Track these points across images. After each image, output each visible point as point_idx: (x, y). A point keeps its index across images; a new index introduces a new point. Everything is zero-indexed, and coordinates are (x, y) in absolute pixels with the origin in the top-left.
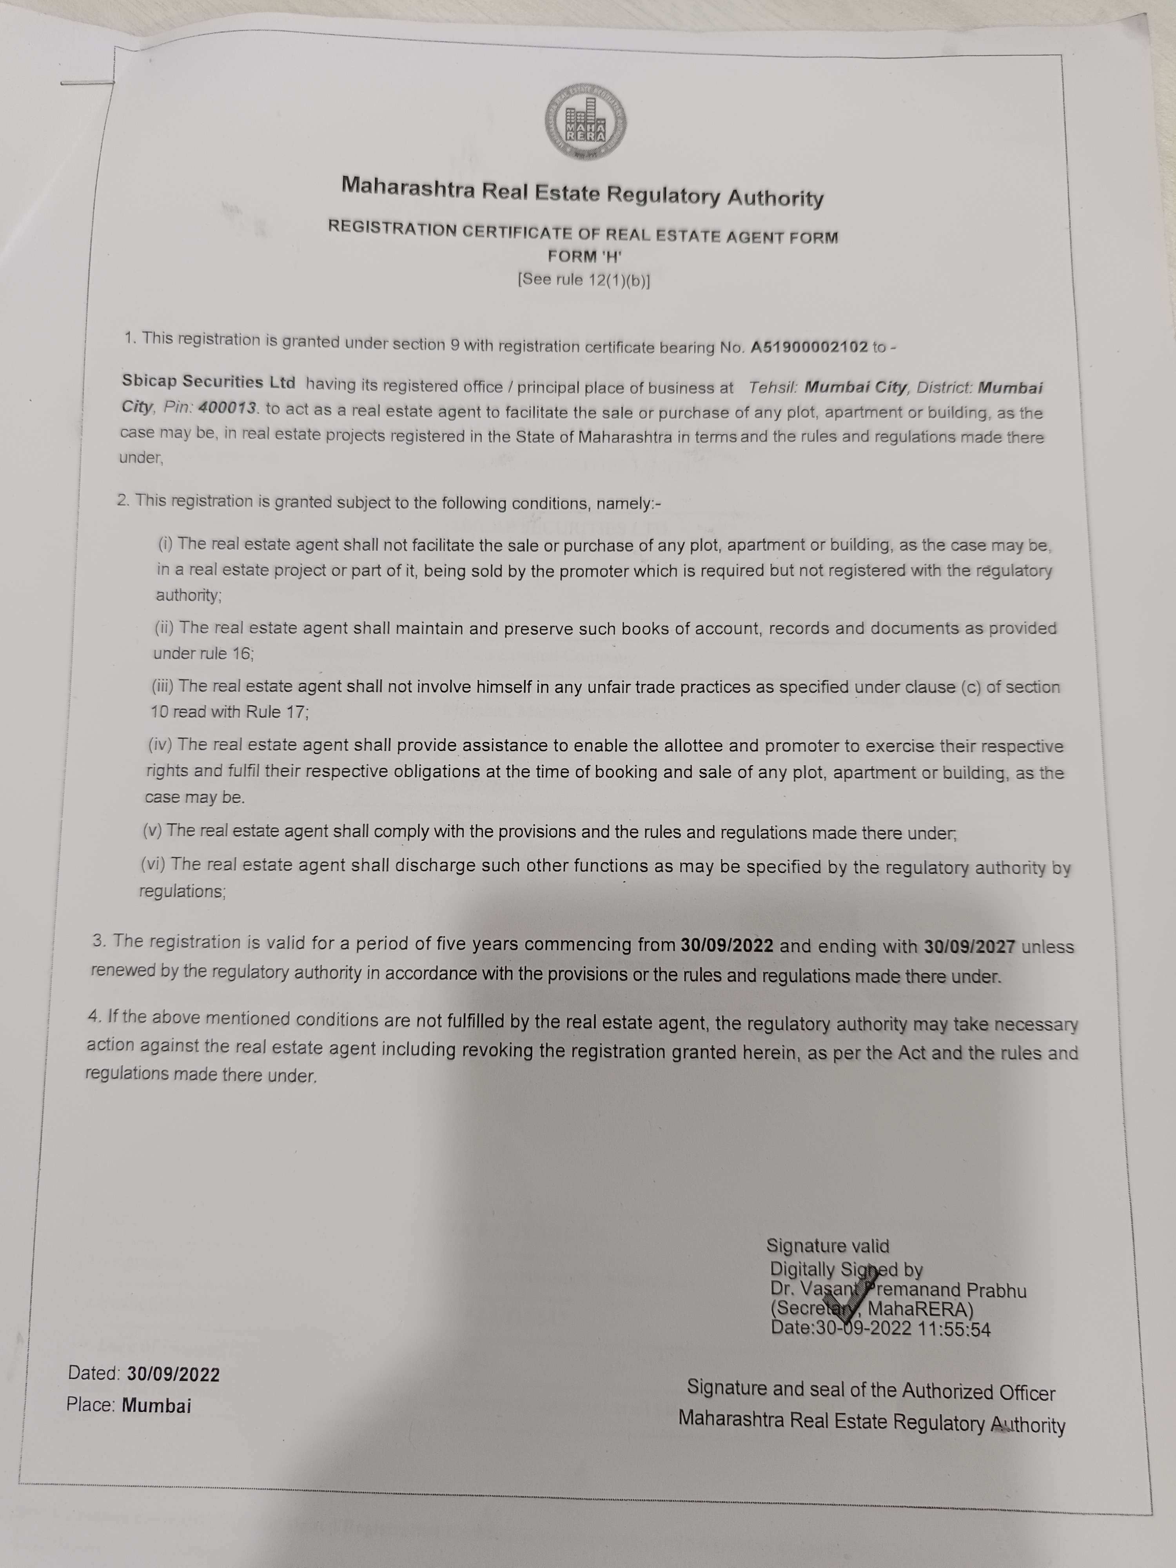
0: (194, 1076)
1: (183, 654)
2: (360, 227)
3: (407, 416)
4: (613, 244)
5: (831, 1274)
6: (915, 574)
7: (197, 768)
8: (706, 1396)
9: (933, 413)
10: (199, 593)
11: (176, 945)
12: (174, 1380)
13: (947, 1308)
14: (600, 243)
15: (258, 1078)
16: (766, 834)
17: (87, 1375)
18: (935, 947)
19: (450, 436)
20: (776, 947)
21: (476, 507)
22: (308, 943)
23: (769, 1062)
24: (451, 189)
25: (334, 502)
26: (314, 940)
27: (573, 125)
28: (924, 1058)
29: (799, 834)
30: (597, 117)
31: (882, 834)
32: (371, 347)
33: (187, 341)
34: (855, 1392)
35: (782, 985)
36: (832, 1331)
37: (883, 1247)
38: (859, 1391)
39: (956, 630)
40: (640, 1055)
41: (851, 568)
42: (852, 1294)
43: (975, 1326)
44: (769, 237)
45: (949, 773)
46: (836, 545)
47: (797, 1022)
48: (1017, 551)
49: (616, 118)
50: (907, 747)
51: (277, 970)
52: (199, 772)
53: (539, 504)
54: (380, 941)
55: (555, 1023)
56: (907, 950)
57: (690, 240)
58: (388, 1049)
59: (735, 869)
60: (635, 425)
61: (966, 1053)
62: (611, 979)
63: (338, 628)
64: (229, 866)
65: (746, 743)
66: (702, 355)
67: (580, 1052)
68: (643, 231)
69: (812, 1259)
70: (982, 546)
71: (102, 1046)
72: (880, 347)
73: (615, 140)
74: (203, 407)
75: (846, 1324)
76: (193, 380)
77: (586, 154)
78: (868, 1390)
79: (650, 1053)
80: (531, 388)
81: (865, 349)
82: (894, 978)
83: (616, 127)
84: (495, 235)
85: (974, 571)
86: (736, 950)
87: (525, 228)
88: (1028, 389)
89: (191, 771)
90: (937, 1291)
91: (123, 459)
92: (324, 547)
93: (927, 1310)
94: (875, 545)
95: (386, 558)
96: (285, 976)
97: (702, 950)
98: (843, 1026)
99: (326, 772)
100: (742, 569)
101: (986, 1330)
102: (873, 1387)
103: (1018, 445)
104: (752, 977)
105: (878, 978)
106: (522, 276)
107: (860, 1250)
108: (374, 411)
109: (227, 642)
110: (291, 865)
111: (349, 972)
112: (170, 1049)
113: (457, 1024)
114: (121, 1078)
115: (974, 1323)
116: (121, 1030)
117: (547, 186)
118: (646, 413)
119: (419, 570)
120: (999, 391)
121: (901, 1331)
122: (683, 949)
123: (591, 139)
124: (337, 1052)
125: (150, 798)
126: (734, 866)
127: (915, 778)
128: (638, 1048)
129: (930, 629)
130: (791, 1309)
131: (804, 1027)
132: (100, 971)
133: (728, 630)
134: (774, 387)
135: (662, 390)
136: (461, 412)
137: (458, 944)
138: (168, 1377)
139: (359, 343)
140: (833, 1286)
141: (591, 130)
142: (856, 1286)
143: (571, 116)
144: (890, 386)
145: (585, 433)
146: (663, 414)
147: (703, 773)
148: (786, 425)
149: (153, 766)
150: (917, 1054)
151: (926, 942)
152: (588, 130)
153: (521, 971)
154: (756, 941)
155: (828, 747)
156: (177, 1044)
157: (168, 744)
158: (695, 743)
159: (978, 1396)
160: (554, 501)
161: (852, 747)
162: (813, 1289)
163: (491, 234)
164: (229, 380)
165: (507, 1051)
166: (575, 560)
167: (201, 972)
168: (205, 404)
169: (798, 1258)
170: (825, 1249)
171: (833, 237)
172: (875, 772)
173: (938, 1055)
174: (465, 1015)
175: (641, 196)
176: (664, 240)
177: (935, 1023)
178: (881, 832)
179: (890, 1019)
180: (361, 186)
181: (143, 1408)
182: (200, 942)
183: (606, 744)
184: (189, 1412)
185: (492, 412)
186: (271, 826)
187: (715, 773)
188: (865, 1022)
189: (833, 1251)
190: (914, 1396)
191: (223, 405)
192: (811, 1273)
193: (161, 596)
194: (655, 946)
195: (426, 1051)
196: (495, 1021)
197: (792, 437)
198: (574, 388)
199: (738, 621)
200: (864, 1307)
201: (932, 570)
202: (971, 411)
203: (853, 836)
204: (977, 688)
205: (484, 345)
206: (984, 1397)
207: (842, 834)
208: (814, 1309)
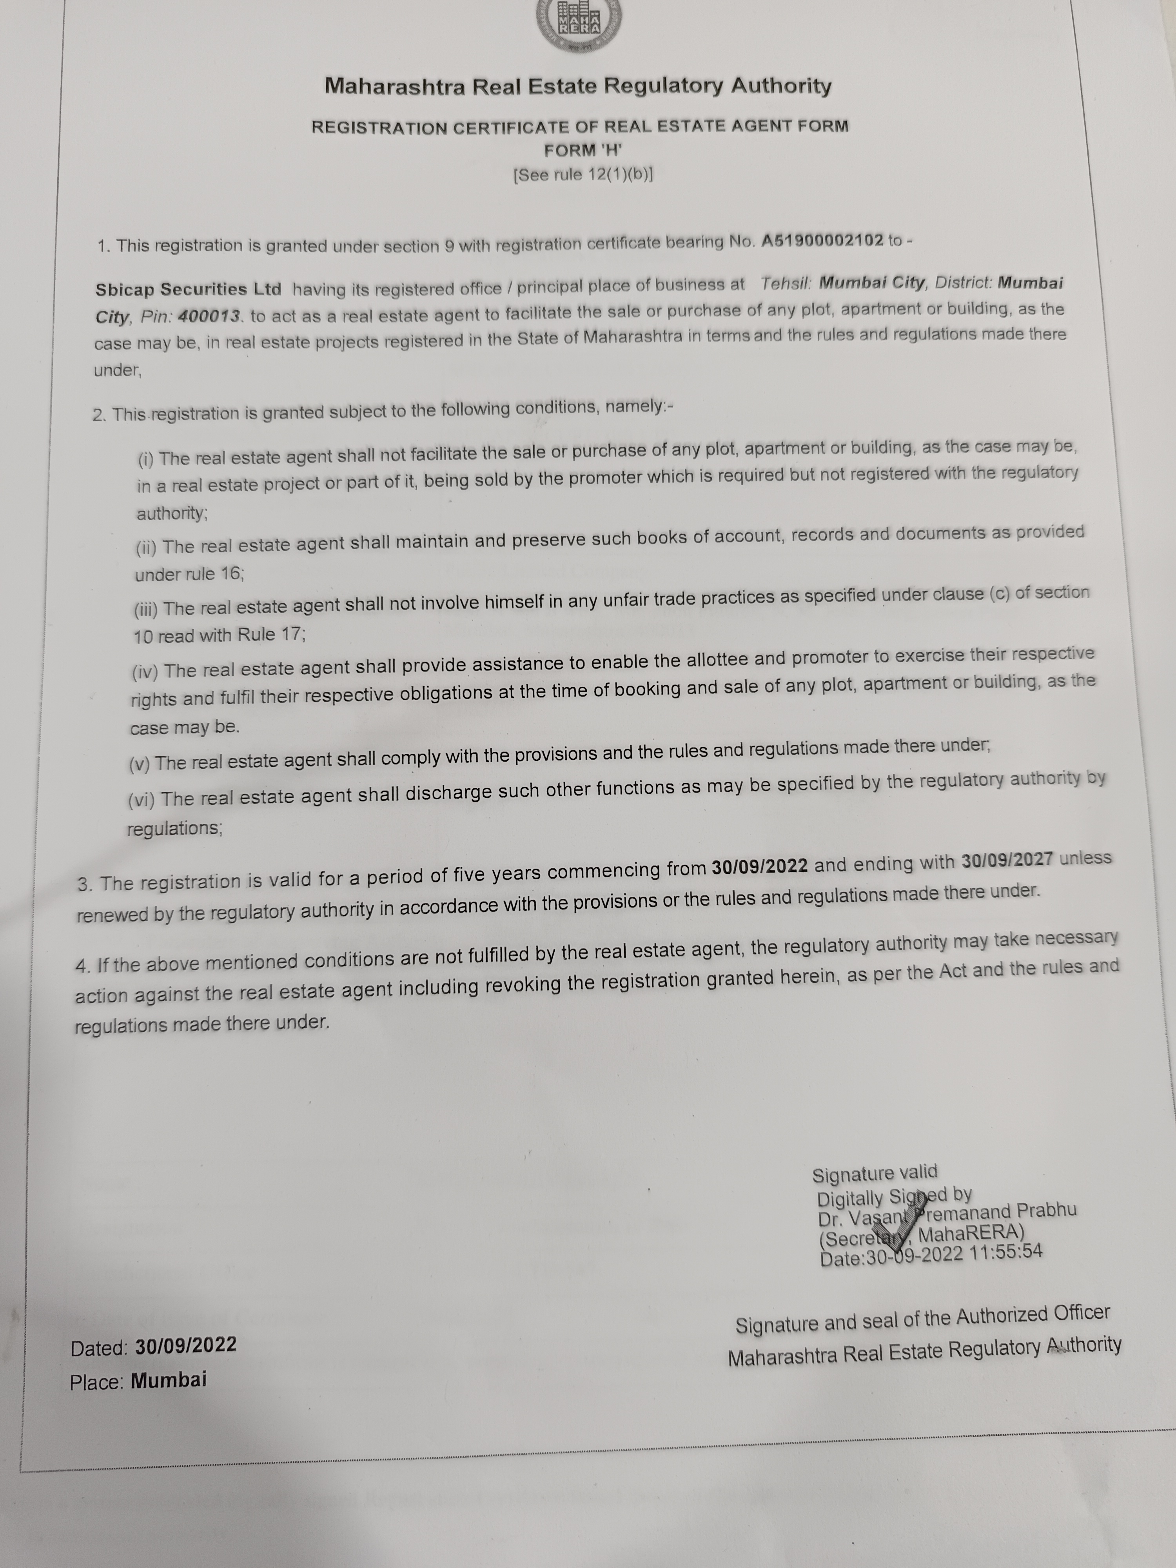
0: (195, 1026)
1: (167, 575)
2: (345, 128)
3: (401, 321)
4: (613, 137)
5: (879, 1203)
6: (939, 477)
7: (186, 696)
8: (755, 1335)
9: (953, 309)
10: (183, 511)
11: (169, 886)
12: (187, 1351)
13: (998, 1231)
14: (599, 136)
15: (265, 1026)
16: (796, 750)
17: (91, 1350)
18: (973, 861)
19: (448, 341)
20: (810, 867)
21: (477, 413)
22: (315, 879)
23: (807, 987)
24: (441, 88)
25: (327, 412)
26: (321, 876)
27: (566, 18)
28: (965, 976)
29: (830, 749)
30: (590, 9)
31: (915, 747)
32: (360, 251)
33: (164, 248)
34: (909, 1322)
35: (819, 906)
36: (882, 1260)
37: (931, 1172)
38: (912, 1320)
39: (983, 534)
40: (674, 983)
41: (873, 472)
42: (902, 1221)
43: (1027, 1247)
44: (776, 125)
45: (981, 683)
46: (857, 448)
47: (835, 943)
48: (1042, 451)
49: (611, 9)
50: (937, 656)
51: (282, 909)
52: (189, 700)
53: (544, 408)
54: (392, 875)
55: (582, 954)
56: (944, 865)
57: (693, 130)
58: (405, 989)
59: (765, 788)
60: (643, 323)
61: (1007, 970)
62: (640, 906)
63: (334, 543)
64: (225, 800)
65: (772, 656)
66: (711, 250)
67: (610, 982)
68: (644, 122)
69: (860, 1188)
70: (1006, 446)
71: (92, 998)
72: (896, 240)
73: (610, 31)
74: (183, 316)
75: (896, 1252)
76: (172, 288)
77: (581, 47)
78: (922, 1319)
79: (684, 981)
80: (532, 288)
81: (881, 243)
82: (933, 895)
83: (611, 18)
84: (487, 132)
85: (999, 473)
86: (769, 871)
87: (519, 124)
88: (1049, 284)
89: (180, 699)
90: (987, 1214)
91: (98, 373)
92: (317, 459)
93: (978, 1234)
94: (897, 447)
95: (382, 468)
96: (291, 915)
97: (734, 873)
98: (882, 946)
99: (327, 697)
100: (760, 473)
101: (1037, 1251)
102: (927, 1315)
103: (1041, 342)
104: (787, 899)
105: (916, 895)
106: (518, 172)
107: (908, 1176)
108: (366, 317)
109: (216, 561)
110: (292, 797)
111: (360, 908)
112: (168, 998)
113: (479, 959)
114: (115, 1032)
115: (1025, 1244)
116: (112, 981)
117: (540, 80)
118: (654, 311)
119: (419, 480)
120: (1020, 286)
121: (952, 1256)
122: (714, 872)
123: (585, 32)
124: (350, 995)
125: (135, 730)
126: (764, 784)
127: (946, 688)
128: (671, 977)
129: (956, 534)
130: (840, 1240)
131: (843, 948)
132: (86, 917)
133: (750, 537)
134: (787, 283)
135: (670, 286)
136: (459, 315)
137: (476, 875)
138: (180, 1349)
139: (347, 247)
140: (882, 1215)
141: (585, 23)
142: (905, 1213)
143: (563, 9)
144: (908, 281)
145: (591, 333)
146: (672, 311)
147: (729, 689)
148: (800, 323)
149: (138, 696)
150: (958, 972)
151: (964, 857)
152: (582, 22)
153: (544, 900)
154: (789, 862)
155: (858, 658)
156: (175, 993)
157: (153, 671)
158: (719, 656)
159: (1033, 1318)
160: (560, 404)
161: (882, 657)
162: (861, 1219)
163: (483, 131)
164: (210, 287)
165: (533, 985)
166: (585, 465)
167: (198, 915)
168: (185, 313)
169: (846, 1188)
170: (873, 1177)
171: (843, 126)
172: (905, 682)
173: (979, 972)
174: (487, 949)
175: (640, 87)
176: (667, 131)
177: (975, 940)
178: (913, 745)
179: (929, 937)
180: (345, 86)
181: (154, 1384)
182: (196, 883)
183: (625, 660)
184: (204, 1384)
185: (492, 315)
186: (269, 756)
187: (741, 687)
188: (904, 941)
189: (880, 1179)
190: (968, 1322)
191: (205, 313)
192: (859, 1202)
193: (142, 515)
194: (685, 870)
195: (446, 989)
196: (519, 954)
197: (807, 335)
198: (577, 287)
199: (759, 527)
200: (914, 1235)
201: (956, 472)
202: (991, 307)
203: (885, 749)
204: (1006, 593)
205: (481, 246)
206: (1038, 1319)
207: (874, 748)
208: (864, 1239)
